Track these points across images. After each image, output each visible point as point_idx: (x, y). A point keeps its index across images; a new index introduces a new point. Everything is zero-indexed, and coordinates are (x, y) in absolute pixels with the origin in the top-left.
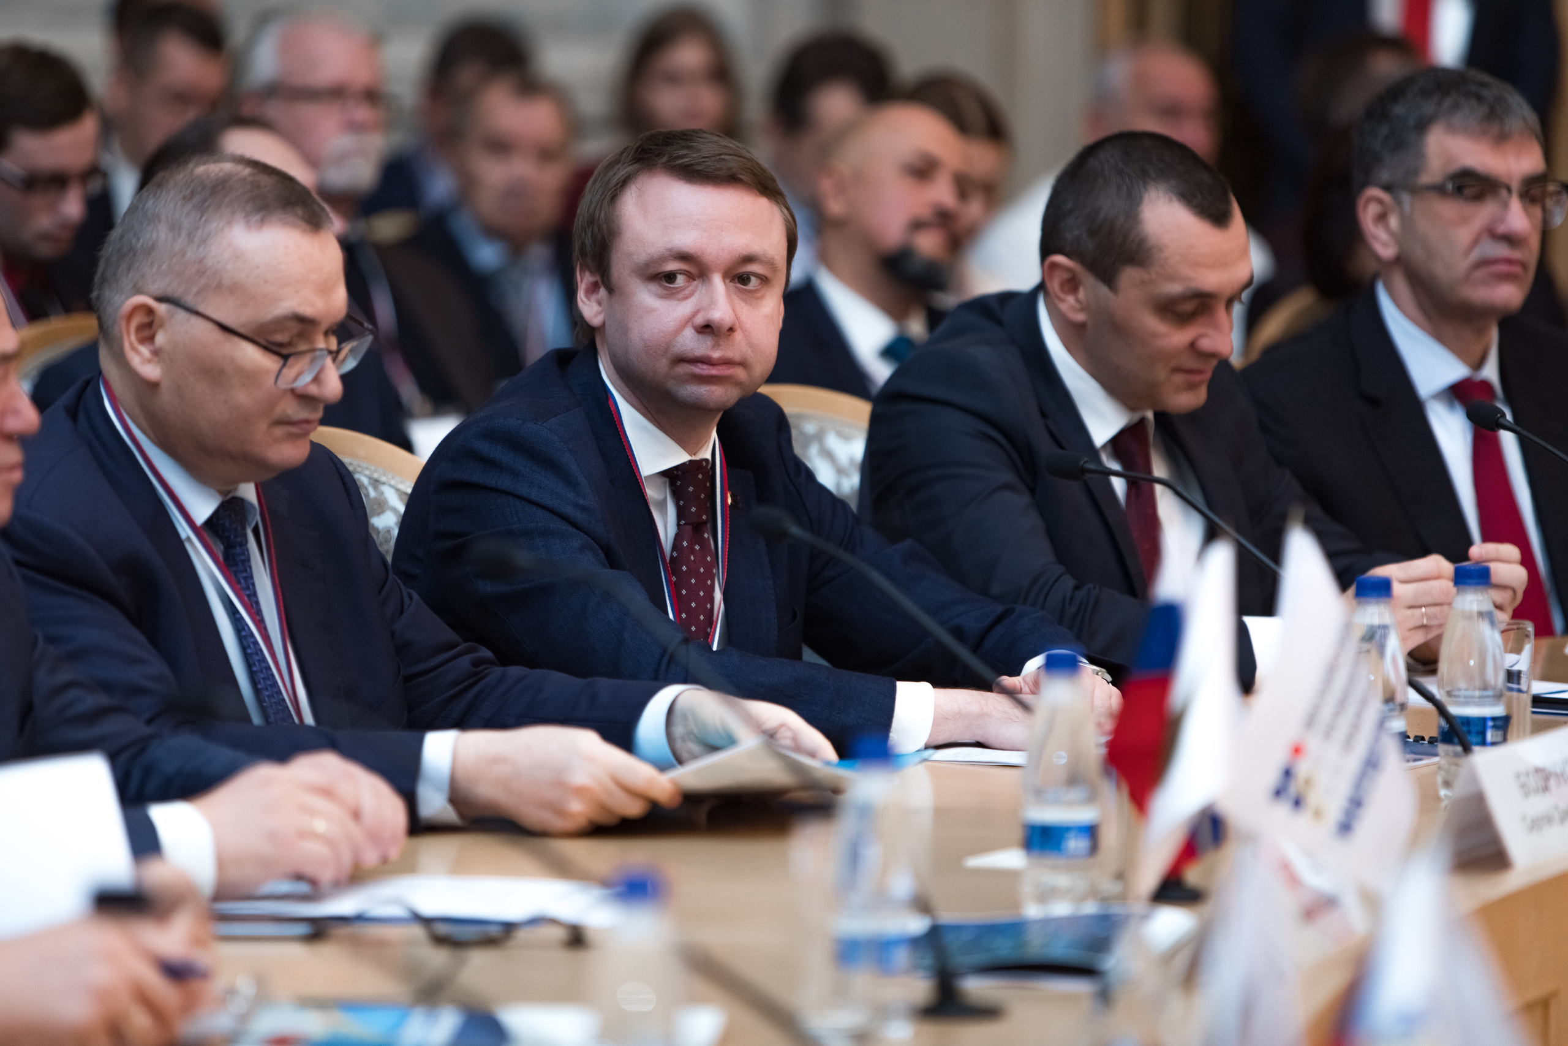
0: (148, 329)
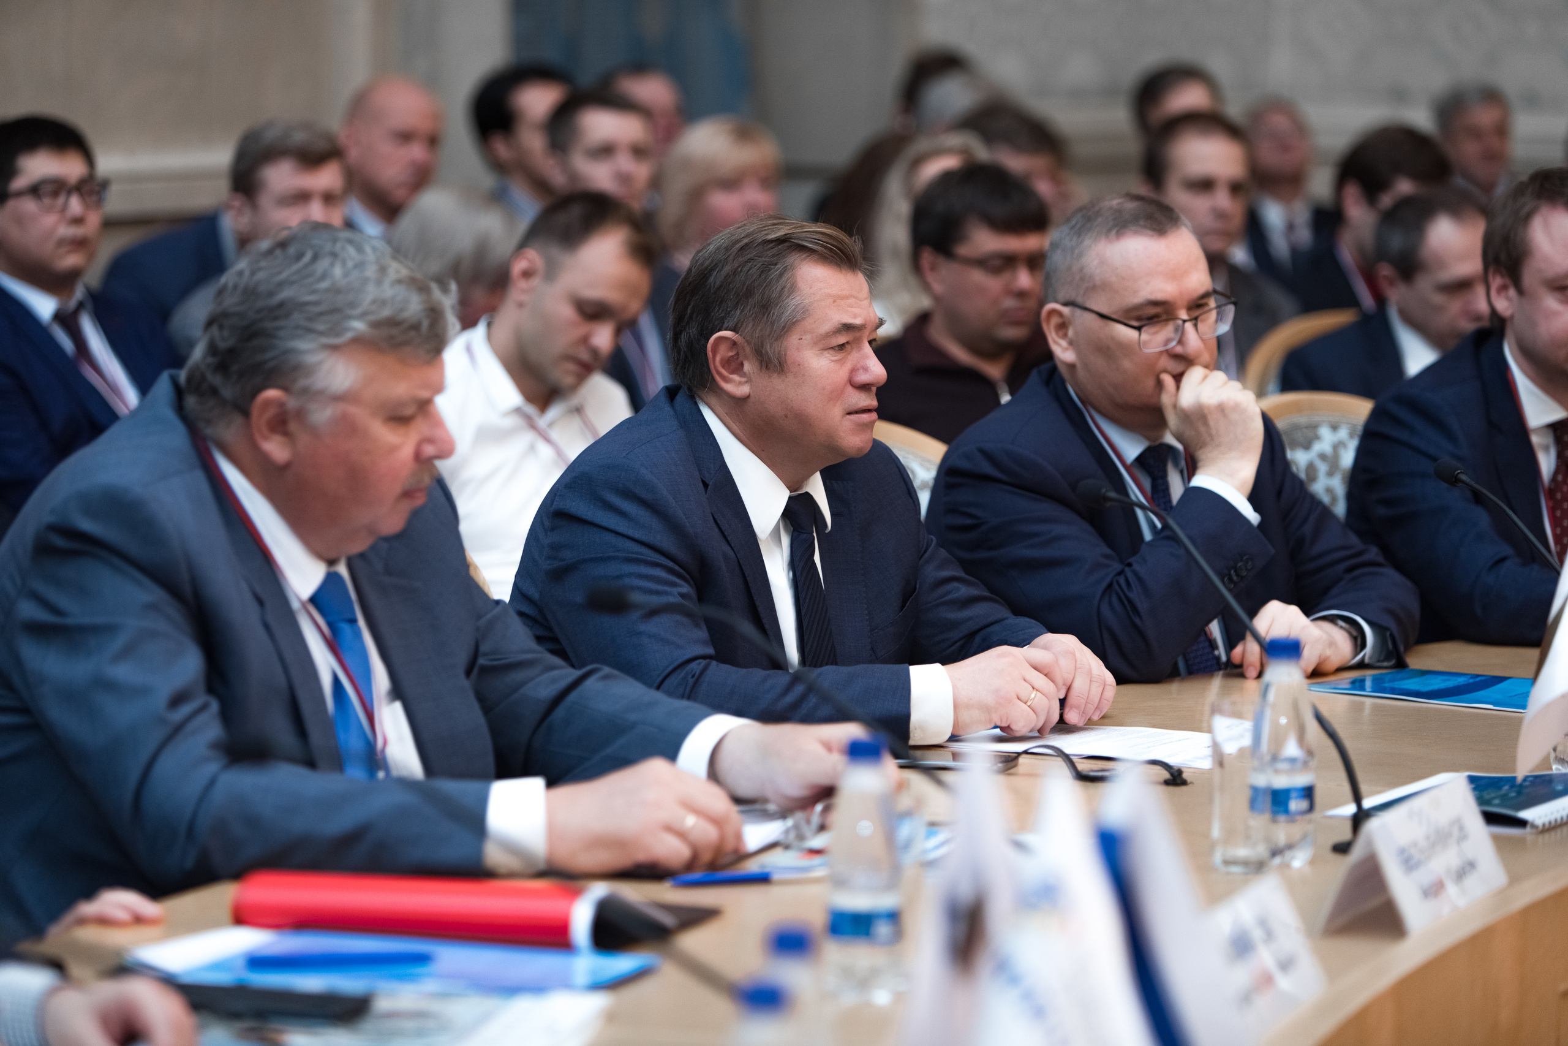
0: (1063, 327)
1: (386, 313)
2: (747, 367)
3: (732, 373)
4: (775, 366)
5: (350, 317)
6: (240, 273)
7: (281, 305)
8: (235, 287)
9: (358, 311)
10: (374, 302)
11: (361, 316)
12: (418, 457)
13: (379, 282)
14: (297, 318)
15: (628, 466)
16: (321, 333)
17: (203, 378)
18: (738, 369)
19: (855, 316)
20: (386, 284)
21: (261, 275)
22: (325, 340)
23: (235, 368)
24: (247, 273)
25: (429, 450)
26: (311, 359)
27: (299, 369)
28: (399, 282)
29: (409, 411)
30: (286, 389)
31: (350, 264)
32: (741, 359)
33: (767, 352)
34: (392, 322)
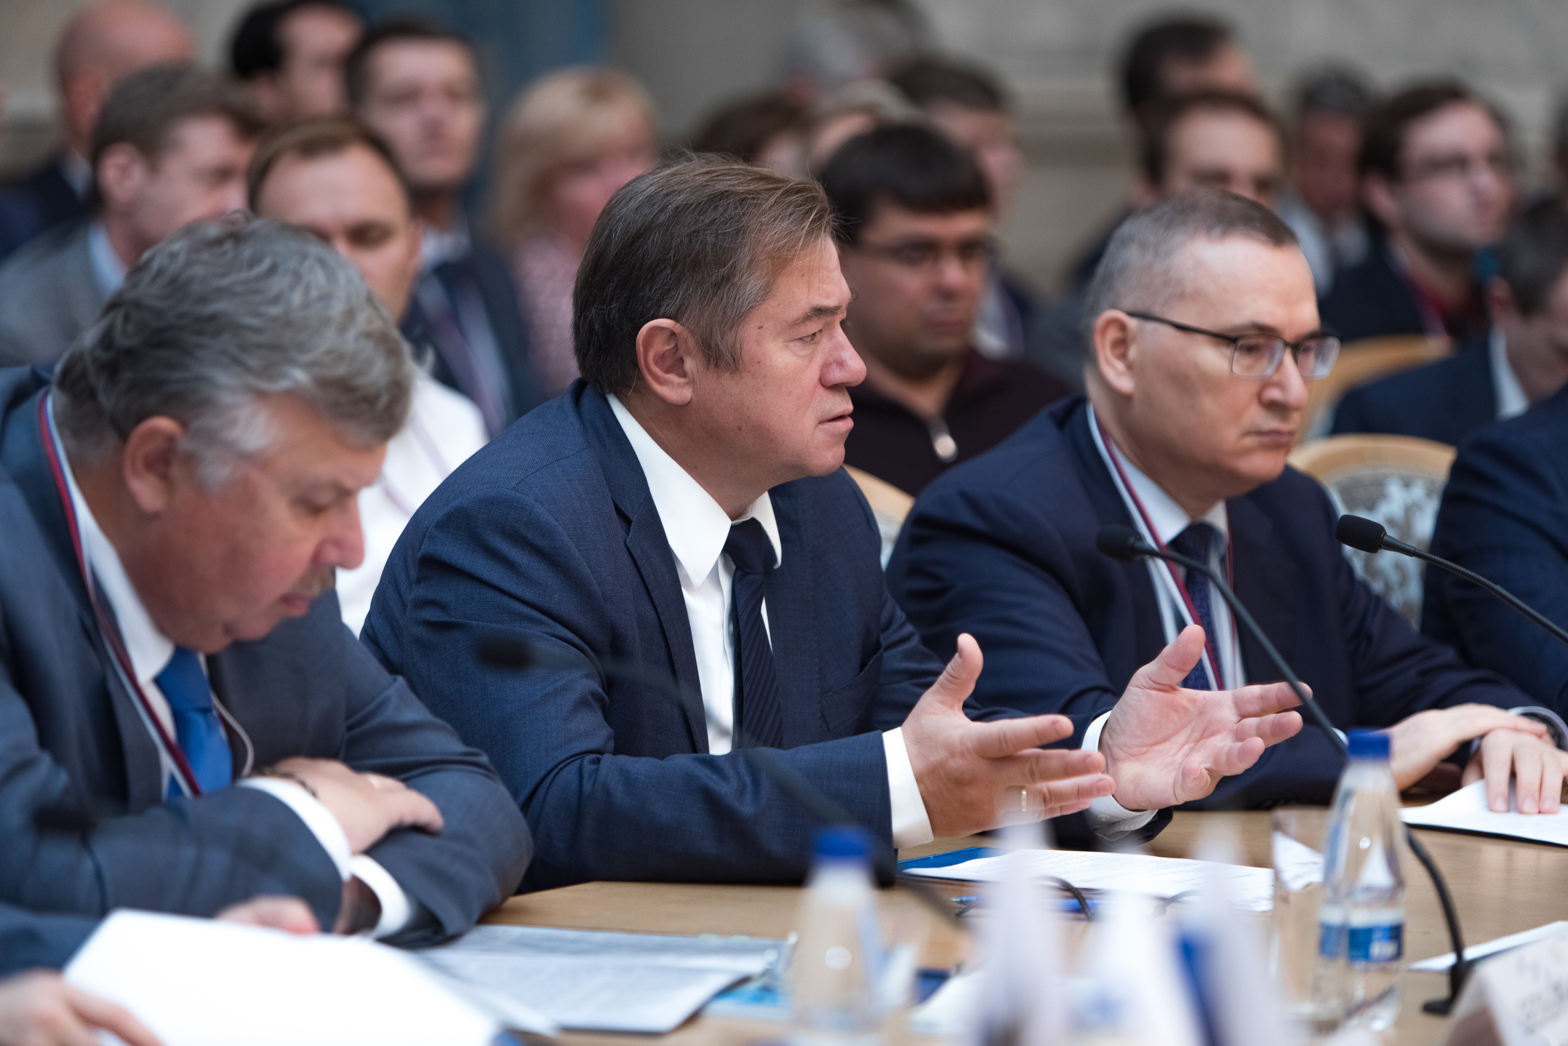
0: (1122, 344)
1: (340, 371)
2: (690, 364)
3: (667, 371)
4: (727, 363)
5: (294, 363)
6: (173, 256)
7: (213, 318)
8: (160, 273)
9: (307, 358)
10: (329, 352)
11: (308, 366)
12: (317, 559)
13: (343, 329)
14: (226, 341)
15: (518, 502)
16: (248, 370)
17: (84, 374)
18: (676, 365)
19: (828, 296)
20: (351, 334)
21: (198, 270)
22: (252, 380)
23: (127, 375)
24: (181, 259)
25: (332, 554)
26: (226, 398)
27: (206, 403)
28: (367, 335)
29: (324, 498)
30: (184, 424)
31: (314, 293)
32: (680, 353)
33: (717, 345)
34: (344, 386)
